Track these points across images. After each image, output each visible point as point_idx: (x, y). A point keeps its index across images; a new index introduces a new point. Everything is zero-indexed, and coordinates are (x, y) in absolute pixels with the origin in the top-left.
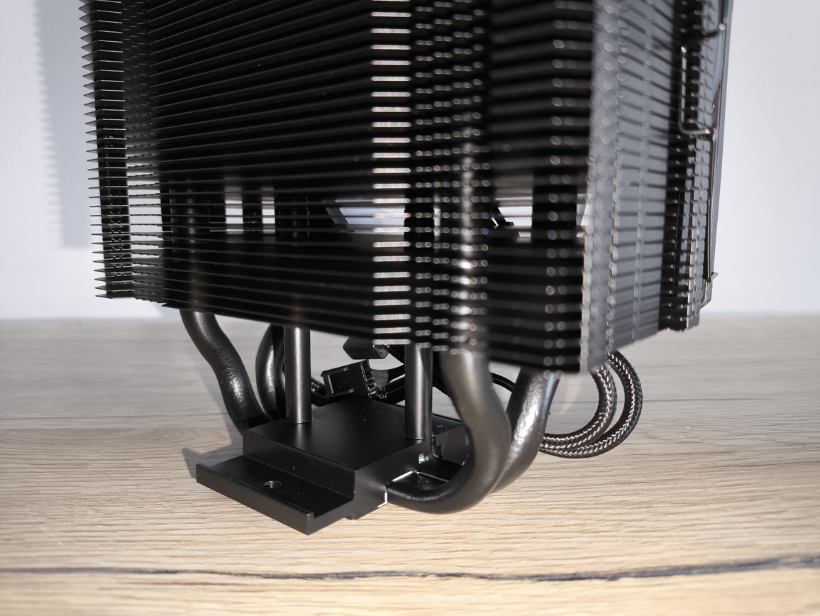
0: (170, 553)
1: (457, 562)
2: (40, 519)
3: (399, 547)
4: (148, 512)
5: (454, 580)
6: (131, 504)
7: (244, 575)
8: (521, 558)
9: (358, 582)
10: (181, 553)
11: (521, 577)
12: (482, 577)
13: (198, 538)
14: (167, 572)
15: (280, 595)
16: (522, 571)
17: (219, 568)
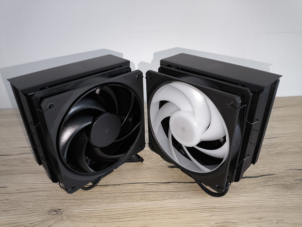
0: (146, 180)
1: (181, 180)
2: (126, 174)
3: (174, 178)
4: (140, 172)
5: (181, 183)
6: (137, 170)
7: (156, 183)
8: (188, 180)
9: (170, 184)
10: (148, 180)
11: (188, 183)
12: (184, 183)
13: (148, 177)
14: (147, 183)
15: (162, 186)
16: (188, 182)
17: (153, 182)
